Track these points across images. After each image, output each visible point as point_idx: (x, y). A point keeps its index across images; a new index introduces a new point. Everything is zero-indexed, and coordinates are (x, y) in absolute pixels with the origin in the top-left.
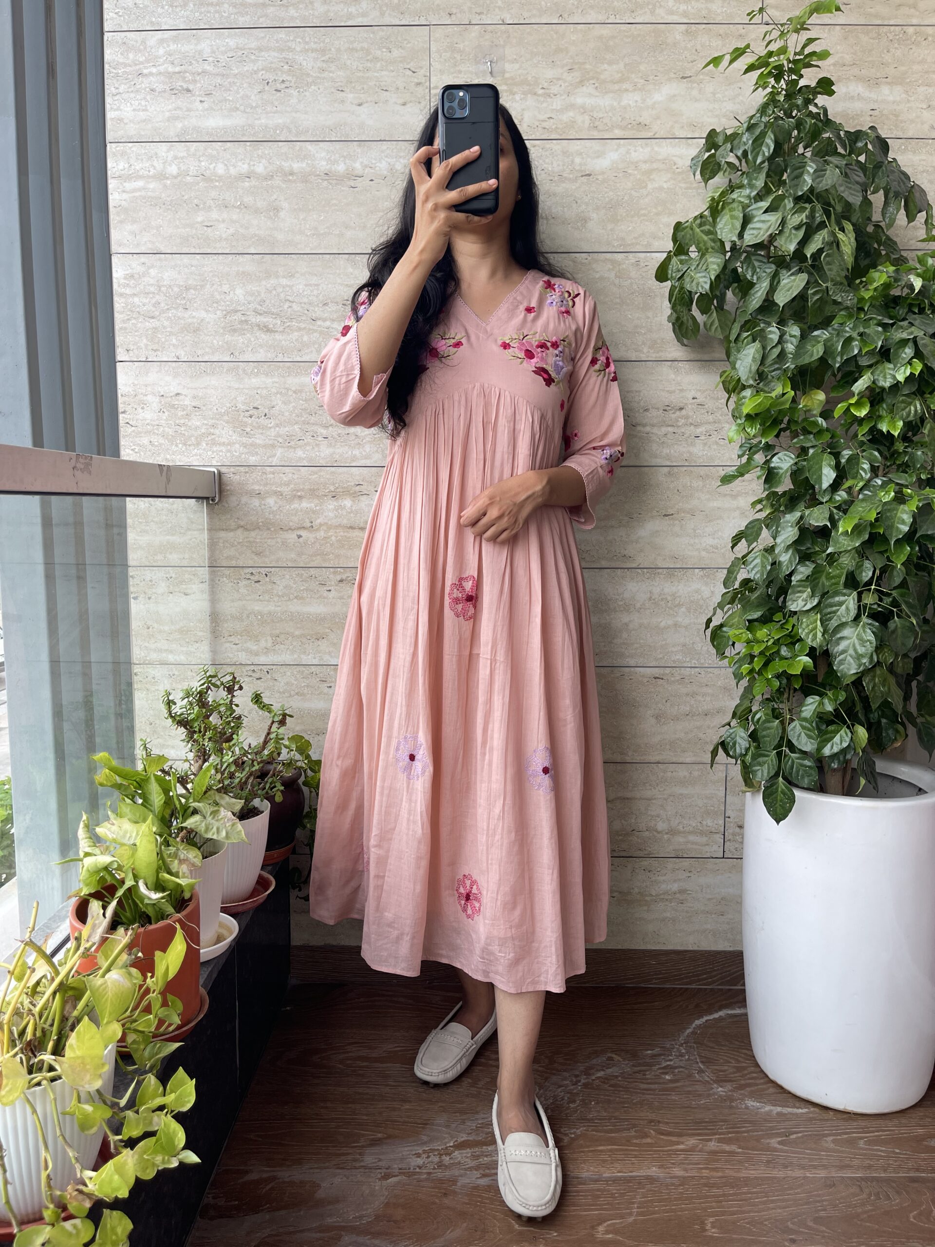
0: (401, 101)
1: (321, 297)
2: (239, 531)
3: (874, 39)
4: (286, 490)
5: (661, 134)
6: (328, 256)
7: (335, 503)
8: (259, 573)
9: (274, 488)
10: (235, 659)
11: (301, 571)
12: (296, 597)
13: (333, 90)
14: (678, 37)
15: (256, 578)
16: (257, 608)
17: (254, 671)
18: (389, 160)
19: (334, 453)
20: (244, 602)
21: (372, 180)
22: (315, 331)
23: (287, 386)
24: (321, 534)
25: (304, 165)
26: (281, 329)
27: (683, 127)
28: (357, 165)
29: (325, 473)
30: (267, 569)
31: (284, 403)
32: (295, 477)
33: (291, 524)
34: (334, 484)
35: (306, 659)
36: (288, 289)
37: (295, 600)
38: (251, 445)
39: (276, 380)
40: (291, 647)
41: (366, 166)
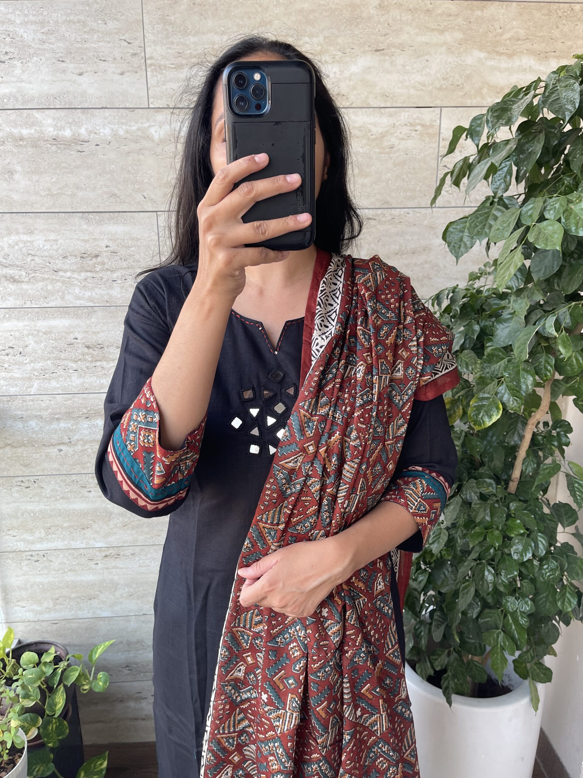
0: (119, 71)
1: (60, 251)
2: (8, 449)
3: (545, 15)
4: (45, 414)
5: (358, 104)
6: (63, 214)
7: (89, 423)
8: (28, 480)
9: (34, 413)
10: (15, 548)
11: (64, 478)
12: (62, 498)
13: (54, 60)
14: (372, 11)
15: (26, 484)
16: (29, 508)
17: (32, 555)
18: (112, 126)
19: (84, 382)
20: (18, 504)
21: (97, 145)
22: (59, 281)
23: (37, 328)
24: (79, 448)
25: (33, 131)
26: (27, 279)
27: (376, 97)
28: (83, 131)
29: (78, 399)
30: (35, 477)
31: (36, 342)
32: (53, 402)
33: (52, 441)
34: (86, 408)
35: (74, 544)
36: (28, 244)
37: (61, 500)
38: (11, 378)
39: (27, 323)
40: (61, 536)
41: (91, 132)
